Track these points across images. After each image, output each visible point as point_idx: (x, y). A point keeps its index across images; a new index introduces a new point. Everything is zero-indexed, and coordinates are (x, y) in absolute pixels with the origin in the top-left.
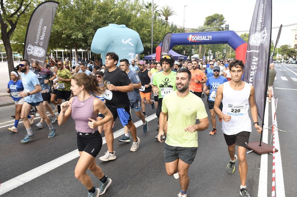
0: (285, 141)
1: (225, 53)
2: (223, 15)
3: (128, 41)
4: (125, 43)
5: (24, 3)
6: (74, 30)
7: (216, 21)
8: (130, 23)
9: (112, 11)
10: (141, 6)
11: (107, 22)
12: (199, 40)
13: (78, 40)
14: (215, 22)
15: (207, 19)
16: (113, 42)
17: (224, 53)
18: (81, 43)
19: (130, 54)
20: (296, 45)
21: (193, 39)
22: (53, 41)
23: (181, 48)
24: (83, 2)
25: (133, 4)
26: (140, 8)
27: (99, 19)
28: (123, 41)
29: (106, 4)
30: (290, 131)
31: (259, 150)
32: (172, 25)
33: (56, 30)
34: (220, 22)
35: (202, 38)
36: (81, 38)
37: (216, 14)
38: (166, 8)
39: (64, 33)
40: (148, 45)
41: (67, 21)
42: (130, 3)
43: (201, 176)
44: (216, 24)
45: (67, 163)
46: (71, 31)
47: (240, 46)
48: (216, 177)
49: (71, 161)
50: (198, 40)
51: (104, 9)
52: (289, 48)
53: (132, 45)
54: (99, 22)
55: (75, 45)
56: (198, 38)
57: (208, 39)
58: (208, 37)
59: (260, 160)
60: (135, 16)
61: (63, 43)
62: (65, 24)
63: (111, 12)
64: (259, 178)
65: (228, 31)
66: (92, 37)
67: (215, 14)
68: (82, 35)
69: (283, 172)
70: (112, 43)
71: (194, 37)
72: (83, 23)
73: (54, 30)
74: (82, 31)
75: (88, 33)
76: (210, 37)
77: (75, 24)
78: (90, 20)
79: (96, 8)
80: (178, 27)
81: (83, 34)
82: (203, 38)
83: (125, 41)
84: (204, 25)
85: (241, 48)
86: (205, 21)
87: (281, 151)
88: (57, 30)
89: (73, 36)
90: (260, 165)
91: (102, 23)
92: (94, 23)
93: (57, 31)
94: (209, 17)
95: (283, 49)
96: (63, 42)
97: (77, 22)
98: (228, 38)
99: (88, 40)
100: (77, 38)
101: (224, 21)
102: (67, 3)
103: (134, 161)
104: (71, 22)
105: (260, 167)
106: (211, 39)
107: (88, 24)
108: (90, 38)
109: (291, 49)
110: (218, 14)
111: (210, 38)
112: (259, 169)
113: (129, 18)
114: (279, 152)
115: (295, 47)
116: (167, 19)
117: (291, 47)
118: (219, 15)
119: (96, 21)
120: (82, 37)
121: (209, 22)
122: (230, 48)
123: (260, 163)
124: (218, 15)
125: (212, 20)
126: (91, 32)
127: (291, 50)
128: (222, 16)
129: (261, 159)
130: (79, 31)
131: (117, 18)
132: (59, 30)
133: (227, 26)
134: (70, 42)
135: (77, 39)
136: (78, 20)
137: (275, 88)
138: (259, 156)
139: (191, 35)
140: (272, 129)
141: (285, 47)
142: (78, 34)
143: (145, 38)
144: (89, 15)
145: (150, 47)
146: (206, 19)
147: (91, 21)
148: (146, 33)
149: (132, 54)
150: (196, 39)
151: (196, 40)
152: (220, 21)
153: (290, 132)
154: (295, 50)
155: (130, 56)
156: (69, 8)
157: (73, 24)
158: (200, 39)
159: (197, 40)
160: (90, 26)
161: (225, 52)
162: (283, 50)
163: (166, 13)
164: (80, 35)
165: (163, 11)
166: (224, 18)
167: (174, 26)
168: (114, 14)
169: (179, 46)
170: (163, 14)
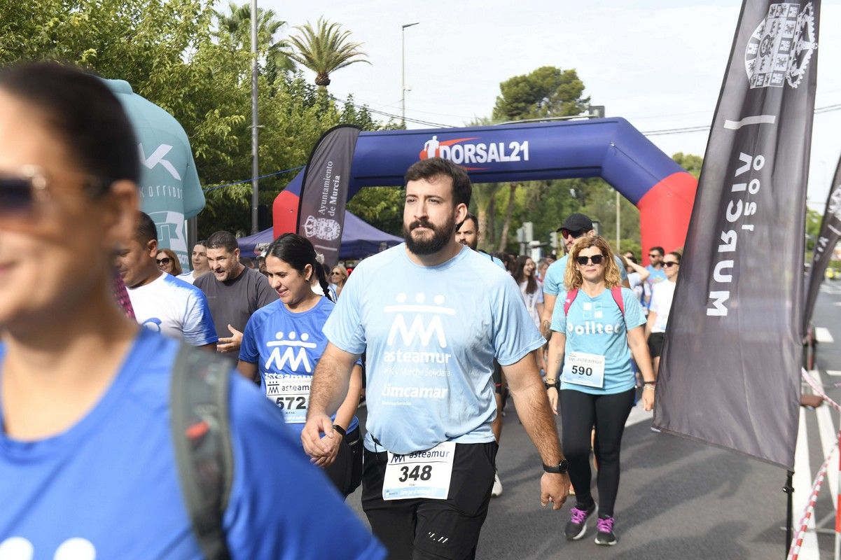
2: (579, 74)
4: (151, 163)
7: (546, 99)
8: (145, 86)
9: (51, 24)
10: (199, 9)
12: (474, 161)
14: (543, 104)
15: (506, 90)
23: (395, 209)
26: (194, 21)
32: (349, 107)
34: (566, 103)
35: (483, 153)
37: (545, 69)
38: (317, 33)
40: (237, 189)
44: (549, 112)
50: (467, 161)
53: (177, 176)
57: (514, 158)
58: (512, 146)
60: (173, 57)
63: (47, 28)
65: (602, 120)
67: (540, 69)
71: (446, 148)
76: (520, 150)
80: (375, 117)
82: (490, 152)
84: (496, 116)
85: (664, 195)
86: (498, 98)
94: (515, 82)
98: (603, 151)
101: (583, 97)
106: (526, 158)
110: (557, 68)
111: (521, 154)
113: (140, 65)
116: (324, 81)
118: (559, 71)
121: (515, 105)
122: (614, 198)
124: (555, 73)
125: (530, 95)
128: (572, 76)
131: (81, 58)
133: (596, 113)
139: (435, 137)
145: (243, 201)
146: (502, 87)
148: (223, 133)
150: (457, 156)
151: (459, 161)
152: (564, 101)
155: (173, 226)
158: (478, 158)
159: (463, 162)
163: (320, 53)
165: (308, 44)
166: (584, 84)
167: (357, 110)
168: (66, 41)
169: (385, 200)
170: (303, 58)
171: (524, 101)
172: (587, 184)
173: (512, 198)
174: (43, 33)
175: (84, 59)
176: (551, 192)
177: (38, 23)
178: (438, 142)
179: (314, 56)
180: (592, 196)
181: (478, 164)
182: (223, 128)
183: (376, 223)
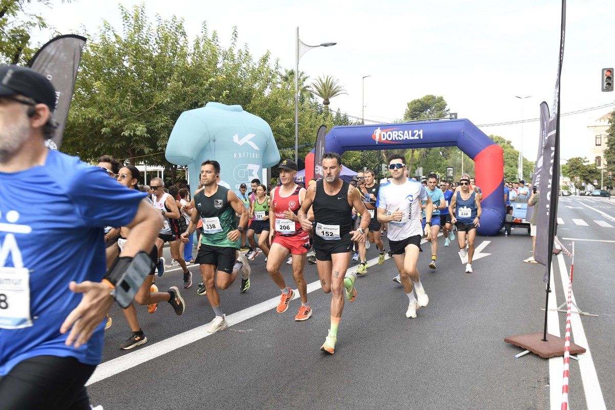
0: (598, 333)
1: (452, 175)
2: (444, 99)
3: (248, 139)
4: (241, 143)
5: (23, 55)
6: (129, 118)
7: (429, 110)
9: (211, 80)
10: (273, 71)
11: (199, 104)
12: (397, 139)
13: (136, 141)
14: (427, 112)
15: (410, 105)
16: (214, 141)
17: (448, 175)
18: (142, 146)
19: (251, 167)
20: (598, 158)
21: (384, 138)
22: (81, 143)
23: (359, 161)
24: (150, 60)
25: (257, 67)
26: (270, 77)
27: (184, 96)
28: (236, 138)
29: (199, 66)
30: (606, 315)
31: (543, 349)
32: (338, 114)
33: (89, 119)
35: (402, 136)
36: (143, 135)
37: (429, 96)
38: (324, 81)
39: (107, 124)
40: (289, 153)
41: (114, 99)
42: (251, 66)
43: (415, 402)
44: (430, 116)
45: (100, 381)
46: (122, 121)
47: (484, 151)
48: (450, 405)
49: (112, 377)
50: (394, 139)
51: (193, 76)
52: (584, 164)
53: (256, 148)
54: (183, 103)
55: (129, 151)
56: (394, 136)
57: (416, 137)
58: (415, 132)
59: (548, 370)
60: (261, 92)
61: (104, 146)
62: (110, 105)
63: (209, 82)
64: (550, 404)
65: (456, 120)
66: (166, 134)
67: (426, 96)
68: (145, 130)
69: (603, 391)
70: (212, 142)
71: (385, 134)
72: (148, 104)
73: (84, 117)
74: (146, 122)
75: (160, 126)
76: (419, 134)
77: (132, 106)
78: (163, 98)
79: (176, 73)
80: (350, 119)
81: (146, 127)
82: (405, 135)
83: (240, 139)
84: (406, 118)
85: (486, 155)
86: (406, 109)
87: (592, 353)
88: (90, 116)
89: (126, 131)
90: (548, 379)
91: (191, 105)
92: (172, 105)
93: (92, 120)
94: (415, 102)
95: (572, 166)
96: (102, 145)
97: (135, 102)
98: (458, 134)
99: (158, 140)
100: (135, 135)
101: (446, 109)
102: (115, 63)
103: (260, 375)
104: (121, 101)
105: (549, 383)
107: (160, 106)
108: (162, 136)
109: (589, 166)
110: (434, 95)
111: (419, 135)
112: (547, 387)
113: (246, 97)
114: (588, 353)
115: (596, 161)
116: (327, 103)
117: (588, 161)
118: (435, 98)
119: (176, 100)
120: (146, 135)
121: (414, 113)
122: (461, 156)
123: (549, 376)
124: (433, 98)
125: (421, 108)
126: (165, 123)
127: (589, 169)
128: (441, 99)
129: (550, 368)
130: (139, 121)
131: (222, 95)
132: (96, 118)
133: (453, 116)
134: (118, 145)
135: (135, 138)
136: (139, 98)
137: (563, 238)
138: (544, 362)
139: (379, 128)
140: (565, 311)
141: (576, 161)
142: (136, 127)
143: (283, 137)
144: (162, 88)
146: (408, 105)
147: (166, 100)
148: (283, 127)
149: (255, 168)
150: (390, 137)
151: (390, 139)
152: (437, 111)
153: (607, 317)
154: (598, 167)
155: (251, 171)
156: (120, 72)
157: (126, 106)
158: (399, 137)
159: (392, 140)
160: (162, 112)
161: (451, 173)
162: (573, 169)
163: (325, 90)
164: (140, 128)
165: (320, 86)
166: (447, 103)
167: (342, 116)
168: (216, 88)
169: (354, 157)
170: (318, 92)
171: (419, 111)
172: (448, 149)
173: (412, 156)
174: (207, 85)
175: (224, 95)
176: (431, 153)
177: (204, 80)
178: (380, 131)
179: (323, 92)
180: (450, 155)
181: (399, 140)
182: (282, 125)
183: (350, 167)
